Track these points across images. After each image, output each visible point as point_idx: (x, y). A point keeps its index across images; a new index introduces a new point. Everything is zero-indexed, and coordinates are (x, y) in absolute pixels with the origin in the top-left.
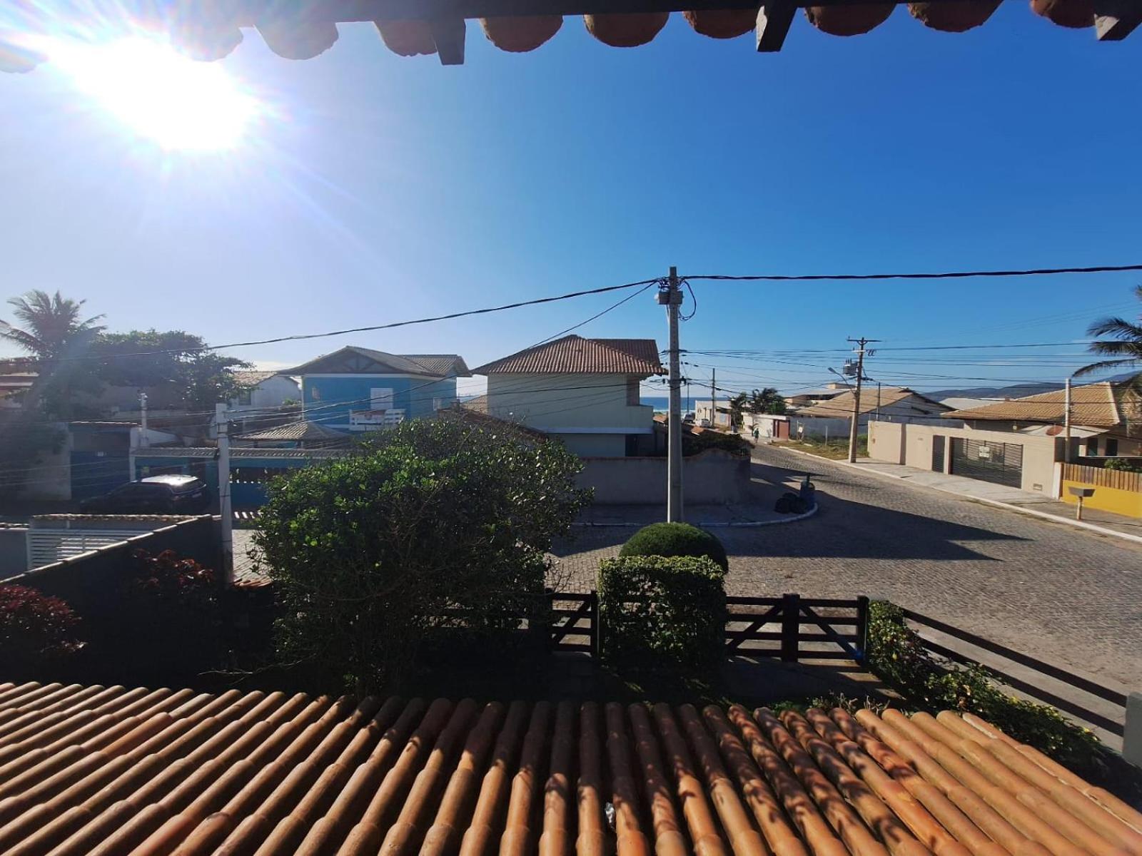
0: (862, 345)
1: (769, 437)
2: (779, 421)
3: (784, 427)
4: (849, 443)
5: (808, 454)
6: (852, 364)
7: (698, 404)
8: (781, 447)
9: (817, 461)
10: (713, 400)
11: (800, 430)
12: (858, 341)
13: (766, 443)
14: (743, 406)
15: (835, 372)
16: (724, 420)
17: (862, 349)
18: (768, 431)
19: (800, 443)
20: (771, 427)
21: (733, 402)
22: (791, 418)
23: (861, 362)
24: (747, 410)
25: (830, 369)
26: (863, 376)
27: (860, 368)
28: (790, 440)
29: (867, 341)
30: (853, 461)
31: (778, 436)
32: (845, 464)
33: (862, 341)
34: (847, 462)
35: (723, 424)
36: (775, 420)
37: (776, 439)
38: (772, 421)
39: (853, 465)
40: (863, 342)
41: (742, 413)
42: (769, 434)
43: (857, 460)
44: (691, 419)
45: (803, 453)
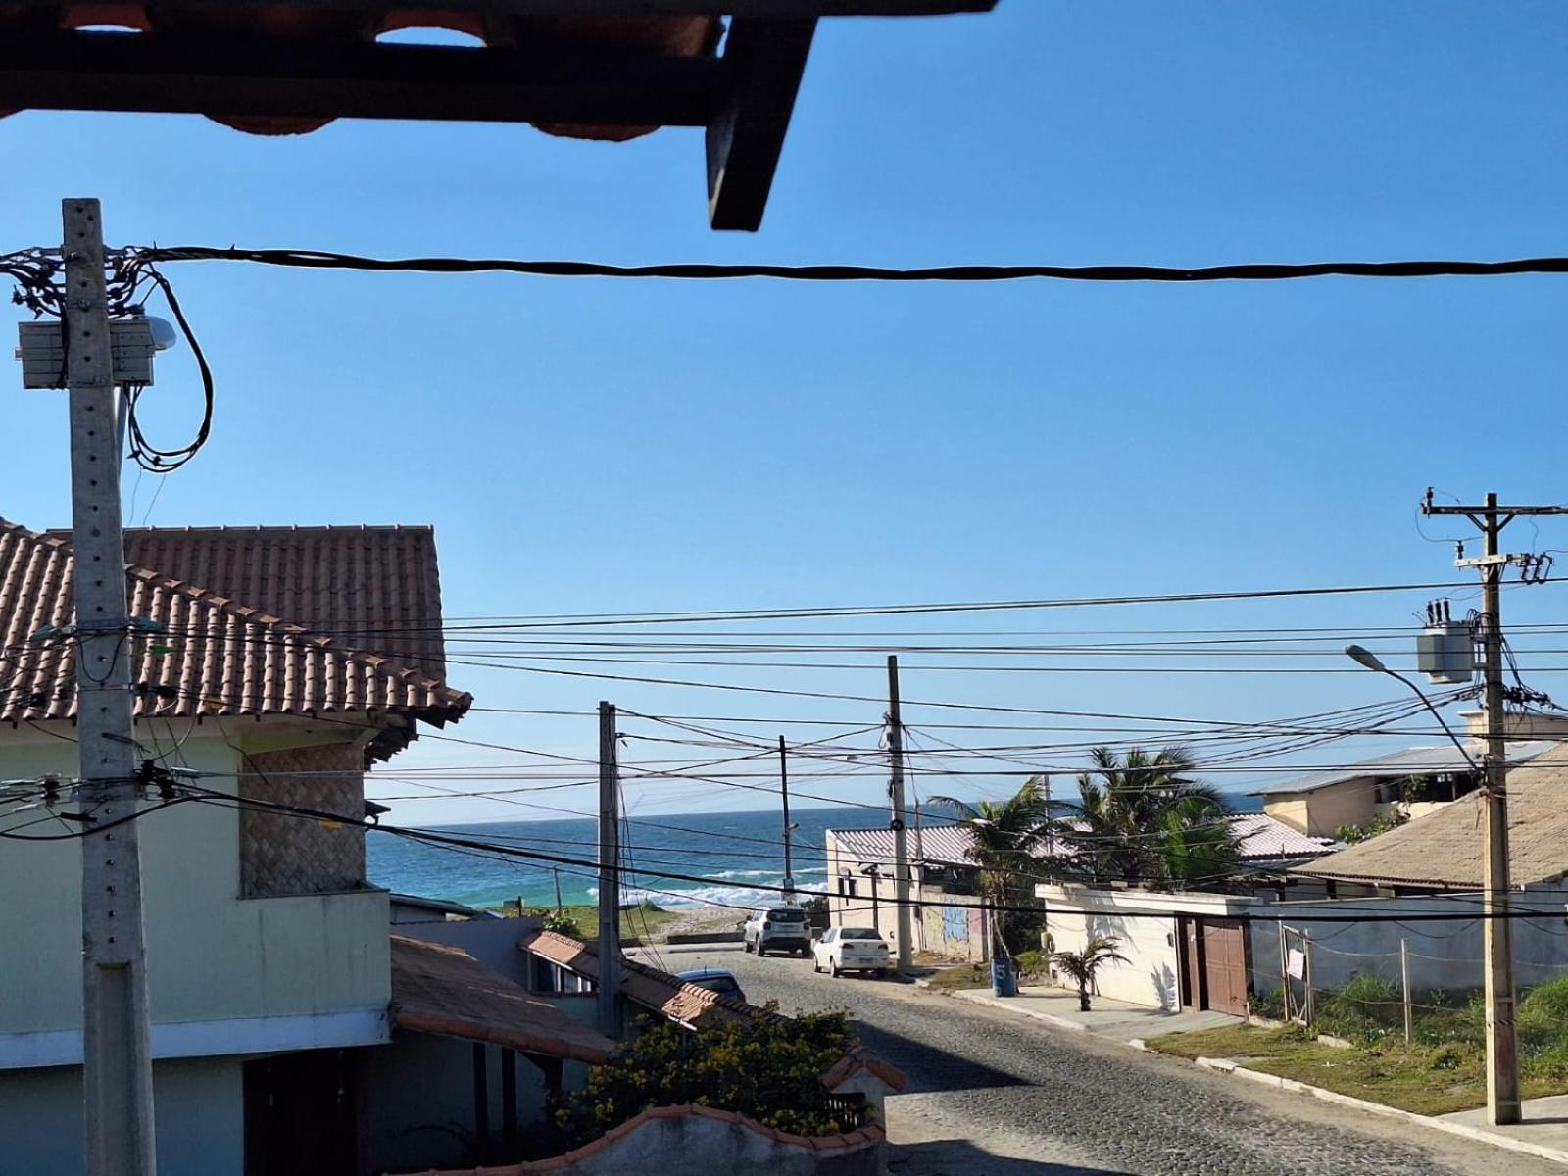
0: (1493, 532)
1: (1165, 1011)
2: (1202, 920)
3: (1225, 945)
4: (1480, 1025)
5: (1319, 1092)
6: (1450, 626)
7: (841, 853)
8: (1202, 1061)
9: (1345, 1124)
10: (898, 827)
11: (1295, 964)
12: (1469, 511)
13: (1139, 1044)
14: (1040, 851)
15: (1377, 667)
16: (958, 929)
17: (1493, 550)
18: (1156, 978)
19: (1300, 1036)
20: (1170, 958)
21: (984, 834)
22: (1254, 903)
23: (1493, 614)
24: (1054, 869)
25: (1356, 653)
26: (1508, 681)
27: (1494, 639)
28: (1254, 1020)
29: (1512, 513)
30: (1509, 1117)
31: (1204, 1006)
32: (1470, 1133)
33: (1492, 509)
34: (1481, 1126)
35: (952, 949)
36: (1182, 918)
37: (1192, 1021)
38: (1170, 924)
39: (1508, 1139)
40: (1492, 516)
41: (1042, 891)
42: (1162, 993)
43: (1528, 1109)
44: (798, 930)
45: (1297, 1086)
